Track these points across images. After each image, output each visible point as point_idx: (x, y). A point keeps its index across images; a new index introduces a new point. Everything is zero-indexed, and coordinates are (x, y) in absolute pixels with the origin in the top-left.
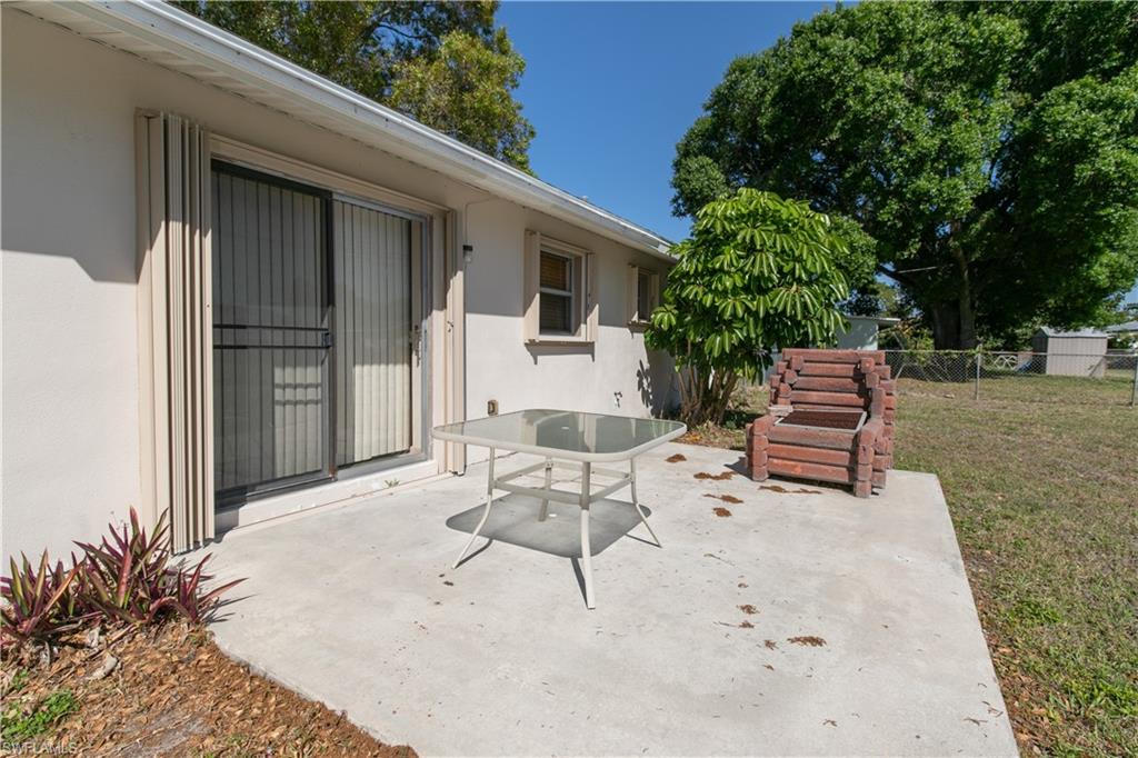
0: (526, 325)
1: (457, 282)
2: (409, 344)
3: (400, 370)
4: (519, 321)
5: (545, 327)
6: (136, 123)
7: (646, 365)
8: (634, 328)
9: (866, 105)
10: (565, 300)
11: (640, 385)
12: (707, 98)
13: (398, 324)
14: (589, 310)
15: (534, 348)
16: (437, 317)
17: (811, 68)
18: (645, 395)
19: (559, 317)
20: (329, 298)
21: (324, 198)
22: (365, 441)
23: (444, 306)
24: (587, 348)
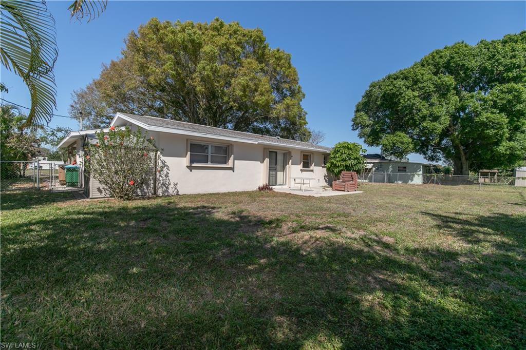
0: (300, 167)
1: (291, 161)
2: (283, 169)
3: (282, 173)
4: (299, 166)
5: (303, 167)
6: (264, 151)
7: (326, 174)
8: (323, 167)
9: (405, 102)
10: (308, 162)
11: (325, 178)
12: (363, 94)
13: (282, 167)
14: (312, 164)
15: (301, 170)
16: (288, 165)
17: (390, 90)
18: (326, 181)
19: (306, 165)
20: (276, 164)
21: (276, 152)
22: (278, 182)
23: (288, 164)
24: (312, 171)
